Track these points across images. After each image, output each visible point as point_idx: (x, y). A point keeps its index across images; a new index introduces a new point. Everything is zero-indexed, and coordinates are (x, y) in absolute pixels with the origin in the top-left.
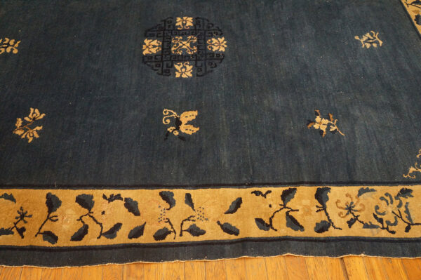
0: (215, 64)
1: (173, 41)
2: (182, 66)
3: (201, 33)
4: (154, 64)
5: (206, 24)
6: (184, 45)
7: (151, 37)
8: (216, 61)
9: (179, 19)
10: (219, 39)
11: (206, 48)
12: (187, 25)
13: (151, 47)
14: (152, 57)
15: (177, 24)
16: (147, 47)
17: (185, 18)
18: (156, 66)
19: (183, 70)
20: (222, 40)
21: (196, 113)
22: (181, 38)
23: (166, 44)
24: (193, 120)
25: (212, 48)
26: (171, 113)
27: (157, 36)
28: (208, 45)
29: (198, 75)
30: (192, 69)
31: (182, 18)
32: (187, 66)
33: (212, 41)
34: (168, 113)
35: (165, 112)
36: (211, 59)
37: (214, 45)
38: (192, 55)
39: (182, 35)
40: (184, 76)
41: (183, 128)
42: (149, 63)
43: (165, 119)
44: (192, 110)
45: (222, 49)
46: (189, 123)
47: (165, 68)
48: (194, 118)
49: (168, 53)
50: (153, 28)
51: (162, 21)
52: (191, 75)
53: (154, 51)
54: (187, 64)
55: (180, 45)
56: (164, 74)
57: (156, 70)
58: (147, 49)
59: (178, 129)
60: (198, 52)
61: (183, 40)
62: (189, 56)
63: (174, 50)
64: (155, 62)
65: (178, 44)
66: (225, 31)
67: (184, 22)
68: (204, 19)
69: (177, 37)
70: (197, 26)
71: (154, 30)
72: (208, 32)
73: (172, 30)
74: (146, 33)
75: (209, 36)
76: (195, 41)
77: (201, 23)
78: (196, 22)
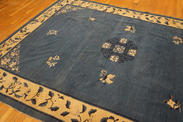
1: (123, 52)
7: (131, 56)
9: (116, 61)
12: (113, 57)
13: (132, 53)
14: (133, 48)
15: (118, 58)
17: (113, 60)
19: (123, 41)
22: (119, 52)
23: (126, 52)
30: (120, 41)
35: (134, 32)
40: (124, 39)
41: (130, 28)
46: (128, 28)
49: (127, 48)
51: (124, 62)
52: (122, 39)
53: (132, 51)
55: (120, 50)
56: (131, 42)
57: (133, 44)
58: (134, 52)
59: (132, 28)
61: (119, 51)
65: (122, 50)
67: (114, 58)
68: (105, 57)
69: (121, 53)
70: (110, 55)
71: (129, 59)
72: (107, 51)
73: (121, 56)
74: (133, 59)
75: (108, 49)
76: (114, 49)
77: (107, 56)
78: (109, 57)
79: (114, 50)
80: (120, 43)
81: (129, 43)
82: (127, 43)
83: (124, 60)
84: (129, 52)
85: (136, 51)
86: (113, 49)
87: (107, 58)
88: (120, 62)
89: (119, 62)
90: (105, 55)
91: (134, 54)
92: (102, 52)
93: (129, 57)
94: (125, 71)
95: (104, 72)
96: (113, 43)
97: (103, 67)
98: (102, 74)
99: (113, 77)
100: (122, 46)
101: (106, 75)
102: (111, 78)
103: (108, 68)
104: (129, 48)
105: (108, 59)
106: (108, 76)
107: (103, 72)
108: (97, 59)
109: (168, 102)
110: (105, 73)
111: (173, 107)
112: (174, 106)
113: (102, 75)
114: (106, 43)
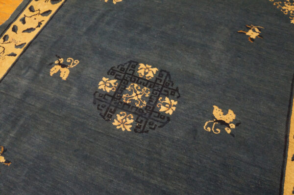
0: (101, 110)
1: (145, 88)
2: (113, 85)
3: (145, 114)
4: (126, 67)
5: (156, 123)
6: (137, 95)
8: (103, 112)
9: (174, 103)
10: (131, 126)
11: (124, 111)
12: (162, 107)
13: (147, 71)
14: (134, 68)
15: (167, 99)
16: (147, 68)
18: (122, 68)
19: (108, 85)
20: (128, 128)
21: (64, 78)
22: (147, 96)
23: (146, 82)
24: (60, 75)
25: (121, 115)
26: (74, 64)
28: (127, 114)
29: (96, 92)
30: (106, 91)
31: (174, 106)
32: (111, 89)
33: (130, 118)
34: (75, 62)
35: (77, 62)
36: (108, 108)
37: (125, 118)
38: (121, 97)
40: (101, 83)
42: (128, 64)
45: (116, 123)
46: (59, 72)
48: (61, 76)
49: (133, 80)
50: (170, 78)
51: (177, 88)
52: (100, 88)
54: (113, 89)
55: (138, 92)
56: (111, 71)
57: (118, 66)
58: (145, 67)
59: (59, 64)
60: (122, 103)
61: (144, 96)
63: (134, 85)
64: (127, 69)
65: (140, 90)
67: (167, 105)
68: (164, 124)
69: (149, 92)
70: (157, 115)
71: (168, 79)
72: (144, 120)
73: (160, 92)
74: (165, 71)
75: (137, 119)
76: (137, 105)
77: (159, 119)
78: (163, 116)
79: (140, 105)
80: (115, 93)
81: (117, 75)
82: (116, 78)
83: (170, 86)
84: (145, 76)
85: (142, 65)
86: (137, 108)
87: (166, 120)
88: (176, 94)
89: (178, 97)
90: (159, 124)
91: (150, 69)
92: (147, 132)
93: (163, 78)
94: (199, 88)
95: (210, 125)
96: (116, 107)
98: (215, 129)
99: (218, 109)
100: (125, 89)
101: (217, 121)
102: (222, 113)
103: (197, 119)
104: (132, 75)
105: (171, 119)
106: (218, 118)
107: (209, 129)
108: (173, 142)
109: (251, 37)
110: (212, 123)
111: (258, 34)
112: (257, 32)
113: (218, 130)
114: (114, 124)
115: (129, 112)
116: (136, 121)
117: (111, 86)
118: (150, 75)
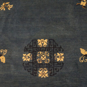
0: (30, 71)
1: (46, 52)
2: (30, 56)
3: (51, 65)
4: (31, 44)
5: (58, 68)
6: (43, 57)
8: (32, 72)
9: (62, 54)
10: (47, 74)
11: (41, 67)
12: (57, 58)
13: (43, 43)
14: (36, 43)
15: (58, 54)
16: (42, 41)
17: (63, 57)
18: (30, 46)
19: (27, 57)
20: (47, 75)
21: (4, 62)
22: (48, 56)
23: (45, 49)
24: (1, 61)
25: (41, 70)
26: (5, 52)
27: (49, 45)
28: (43, 69)
29: (23, 63)
30: (28, 61)
31: (63, 56)
32: (29, 59)
33: (45, 70)
34: (5, 51)
35: (6, 51)
36: (33, 69)
37: (43, 71)
38: (36, 61)
39: (50, 56)
40: (23, 57)
42: (32, 42)
43: (2, 51)
44: (6, 61)
45: (40, 75)
47: (29, 49)
48: (2, 61)
49: (38, 50)
50: (55, 42)
51: (60, 46)
52: (24, 60)
54: (31, 58)
55: (43, 56)
56: (25, 49)
57: (28, 45)
58: (41, 41)
60: (38, 64)
61: (47, 56)
62: (36, 59)
63: (40, 53)
64: (33, 45)
65: (44, 54)
66: (53, 77)
67: (60, 57)
68: (62, 67)
69: (48, 54)
70: (57, 63)
71: (54, 43)
72: (52, 69)
73: (53, 51)
74: (51, 39)
75: (49, 69)
76: (46, 63)
77: (59, 65)
78: (60, 63)
79: (47, 62)
80: (33, 60)
81: (29, 50)
82: (29, 52)
83: (57, 47)
84: (43, 46)
85: (39, 40)
86: (46, 64)
87: (62, 64)
88: (61, 49)
89: (63, 51)
90: (60, 68)
91: (44, 41)
92: (56, 74)
93: (52, 44)
94: (70, 42)
95: (82, 59)
96: (36, 67)
97: (77, 64)
98: (85, 60)
99: (83, 50)
100: (36, 56)
101: (84, 56)
102: (85, 51)
103: (75, 58)
104: (37, 47)
106: (84, 54)
107: (82, 61)
108: (69, 74)
109: (83, 5)
110: (83, 57)
111: (86, 3)
112: (85, 2)
114: (39, 76)
115: (43, 67)
116: (49, 70)
117: (29, 57)
118: (45, 44)
